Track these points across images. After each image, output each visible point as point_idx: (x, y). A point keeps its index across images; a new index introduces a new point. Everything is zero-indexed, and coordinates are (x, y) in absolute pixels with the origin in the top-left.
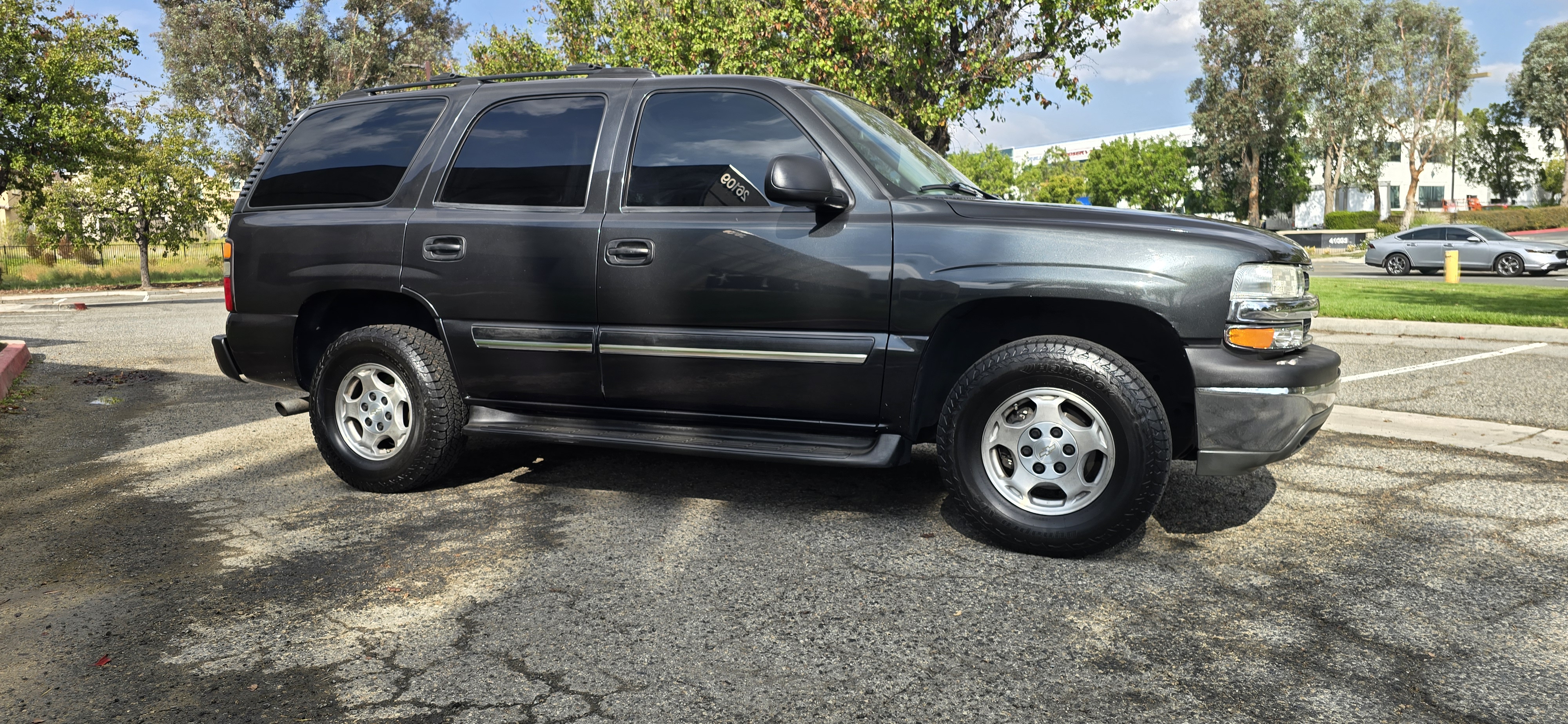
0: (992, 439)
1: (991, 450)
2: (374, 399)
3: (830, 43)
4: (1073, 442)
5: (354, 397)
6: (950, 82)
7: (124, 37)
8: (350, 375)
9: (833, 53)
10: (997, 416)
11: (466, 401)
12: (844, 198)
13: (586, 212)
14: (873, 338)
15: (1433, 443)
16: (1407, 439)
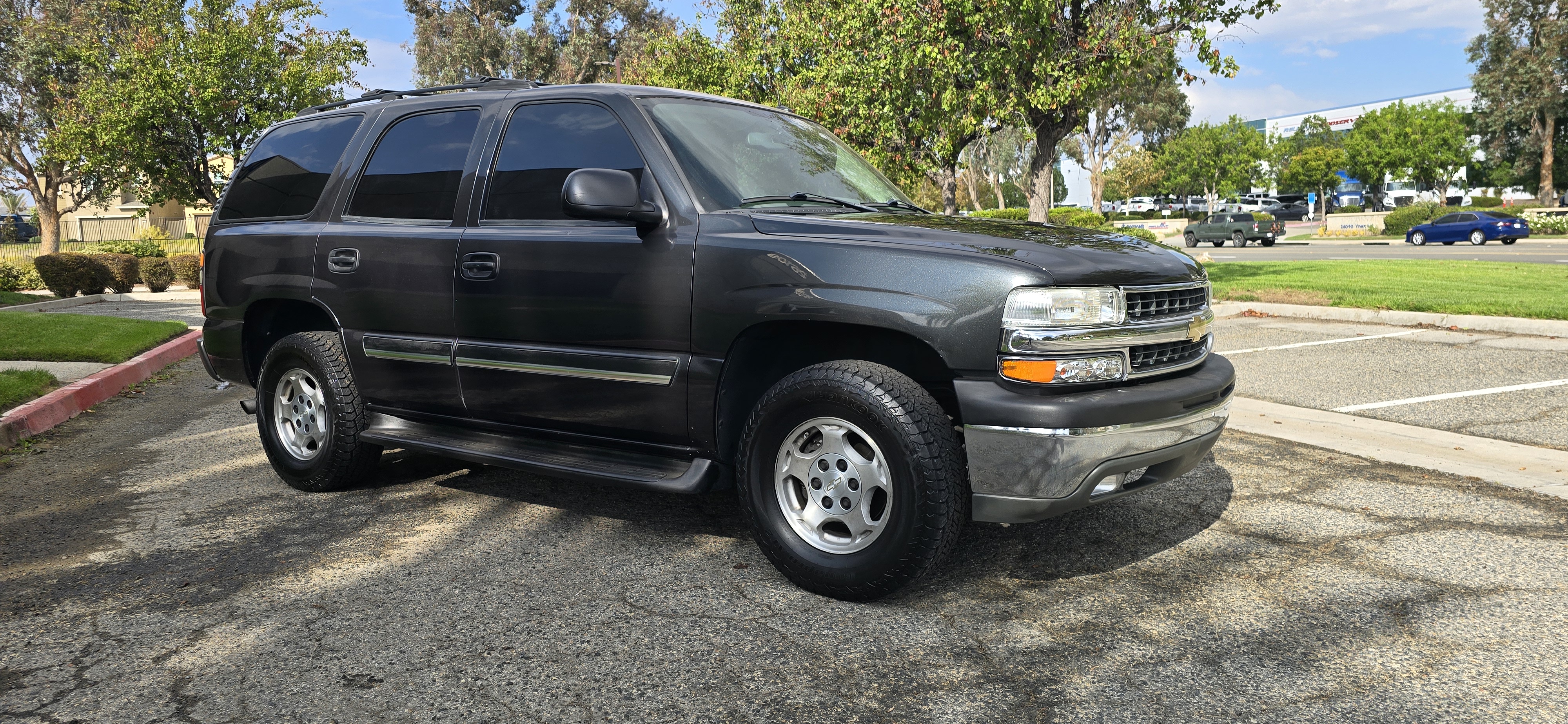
0: (785, 469)
1: (786, 480)
2: (302, 402)
3: (942, 26)
4: (856, 476)
5: (289, 400)
8: (284, 378)
9: (945, 37)
10: (788, 444)
11: (368, 408)
12: (656, 213)
13: (453, 225)
14: (677, 359)
15: (1478, 479)
16: (1451, 473)
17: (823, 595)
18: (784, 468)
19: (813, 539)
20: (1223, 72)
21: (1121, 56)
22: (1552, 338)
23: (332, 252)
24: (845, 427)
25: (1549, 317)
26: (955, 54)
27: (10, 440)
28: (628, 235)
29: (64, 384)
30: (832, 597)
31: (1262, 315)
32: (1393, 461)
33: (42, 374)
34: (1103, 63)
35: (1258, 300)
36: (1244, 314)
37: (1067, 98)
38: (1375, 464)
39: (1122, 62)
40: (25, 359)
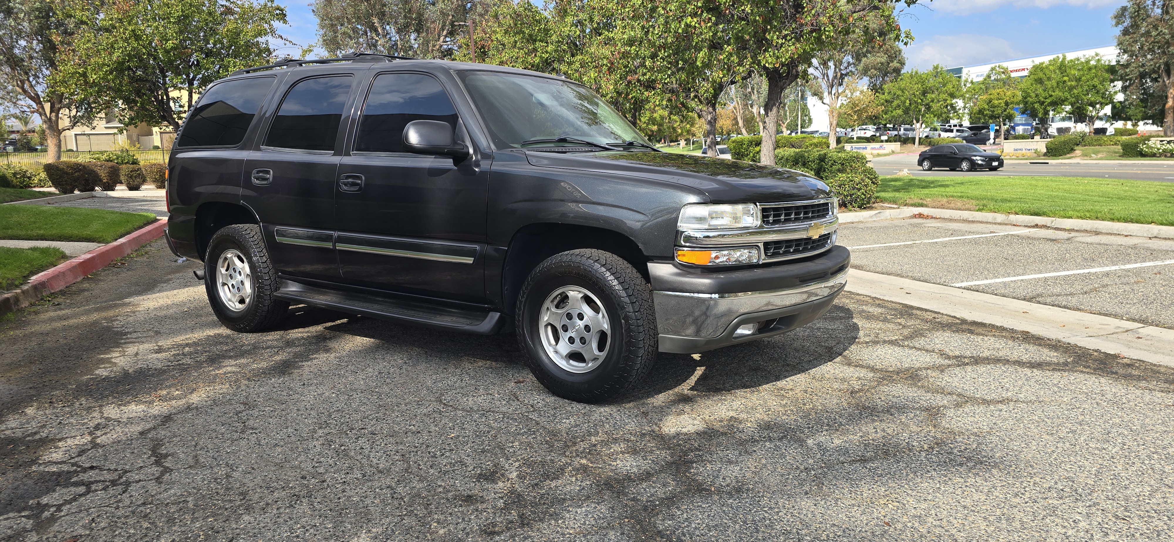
1: (546, 326)
2: (235, 272)
3: (700, 4)
4: (589, 324)
5: (227, 270)
6: (786, 32)
7: (278, 12)
8: (223, 256)
9: (702, 12)
10: (547, 303)
11: (279, 277)
12: (465, 150)
13: (334, 155)
14: (477, 247)
15: (1028, 332)
16: (1011, 328)
17: (568, 399)
18: (545, 318)
19: (563, 364)
20: (903, 41)
21: (826, 29)
22: (1126, 236)
23: (255, 171)
24: (583, 293)
25: (1126, 221)
26: (709, 25)
27: (37, 296)
28: (448, 163)
29: (71, 257)
30: (574, 401)
31: (927, 217)
32: (976, 320)
33: (56, 250)
34: (814, 34)
35: (926, 206)
36: (915, 216)
37: (787, 60)
38: (964, 321)
39: (827, 33)
40: (42, 240)
